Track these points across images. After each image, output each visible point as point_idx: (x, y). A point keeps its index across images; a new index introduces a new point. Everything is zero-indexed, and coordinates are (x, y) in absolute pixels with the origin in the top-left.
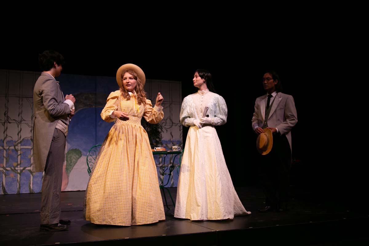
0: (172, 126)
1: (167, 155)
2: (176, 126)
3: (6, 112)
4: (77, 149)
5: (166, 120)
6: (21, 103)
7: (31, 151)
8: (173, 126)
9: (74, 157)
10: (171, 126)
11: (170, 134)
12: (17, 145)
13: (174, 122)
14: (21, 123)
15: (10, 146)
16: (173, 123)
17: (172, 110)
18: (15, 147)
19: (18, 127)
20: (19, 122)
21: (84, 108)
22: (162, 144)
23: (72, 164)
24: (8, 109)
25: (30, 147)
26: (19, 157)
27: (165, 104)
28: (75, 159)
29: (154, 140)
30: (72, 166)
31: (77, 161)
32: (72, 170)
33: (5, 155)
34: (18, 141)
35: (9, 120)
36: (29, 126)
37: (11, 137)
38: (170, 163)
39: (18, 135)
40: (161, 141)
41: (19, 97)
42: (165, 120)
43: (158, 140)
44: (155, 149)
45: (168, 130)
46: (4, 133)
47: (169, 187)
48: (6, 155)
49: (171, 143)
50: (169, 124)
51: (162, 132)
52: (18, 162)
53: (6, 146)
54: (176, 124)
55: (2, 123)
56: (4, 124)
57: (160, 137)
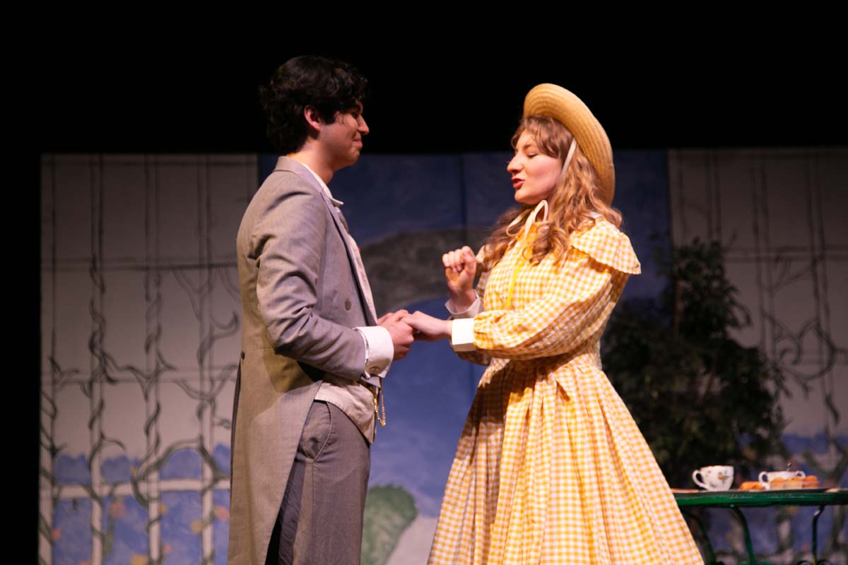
0: (831, 364)
1: (827, 508)
3: (94, 335)
4: (396, 486)
5: (802, 334)
6: (153, 292)
7: (201, 503)
8: (836, 368)
9: (385, 522)
10: (825, 366)
11: (822, 407)
12: (144, 477)
13: (838, 345)
14: (157, 381)
15: (115, 485)
16: (833, 350)
17: (825, 286)
18: (135, 484)
19: (146, 397)
20: (148, 378)
22: (785, 454)
23: (375, 554)
24: (103, 320)
25: (196, 485)
26: (155, 529)
27: (790, 259)
28: (387, 531)
29: (746, 435)
31: (397, 540)
33: (97, 525)
34: (147, 458)
35: (108, 370)
36: (188, 390)
37: (119, 443)
38: (836, 547)
39: (147, 432)
40: (780, 440)
41: (147, 269)
42: (791, 337)
43: (763, 432)
44: (765, 479)
45: (810, 384)
46: (91, 425)
48: (102, 521)
49: (833, 449)
50: (816, 357)
51: (782, 395)
52: (148, 552)
53: (102, 484)
55: (81, 383)
56: (89, 389)
57: (774, 420)
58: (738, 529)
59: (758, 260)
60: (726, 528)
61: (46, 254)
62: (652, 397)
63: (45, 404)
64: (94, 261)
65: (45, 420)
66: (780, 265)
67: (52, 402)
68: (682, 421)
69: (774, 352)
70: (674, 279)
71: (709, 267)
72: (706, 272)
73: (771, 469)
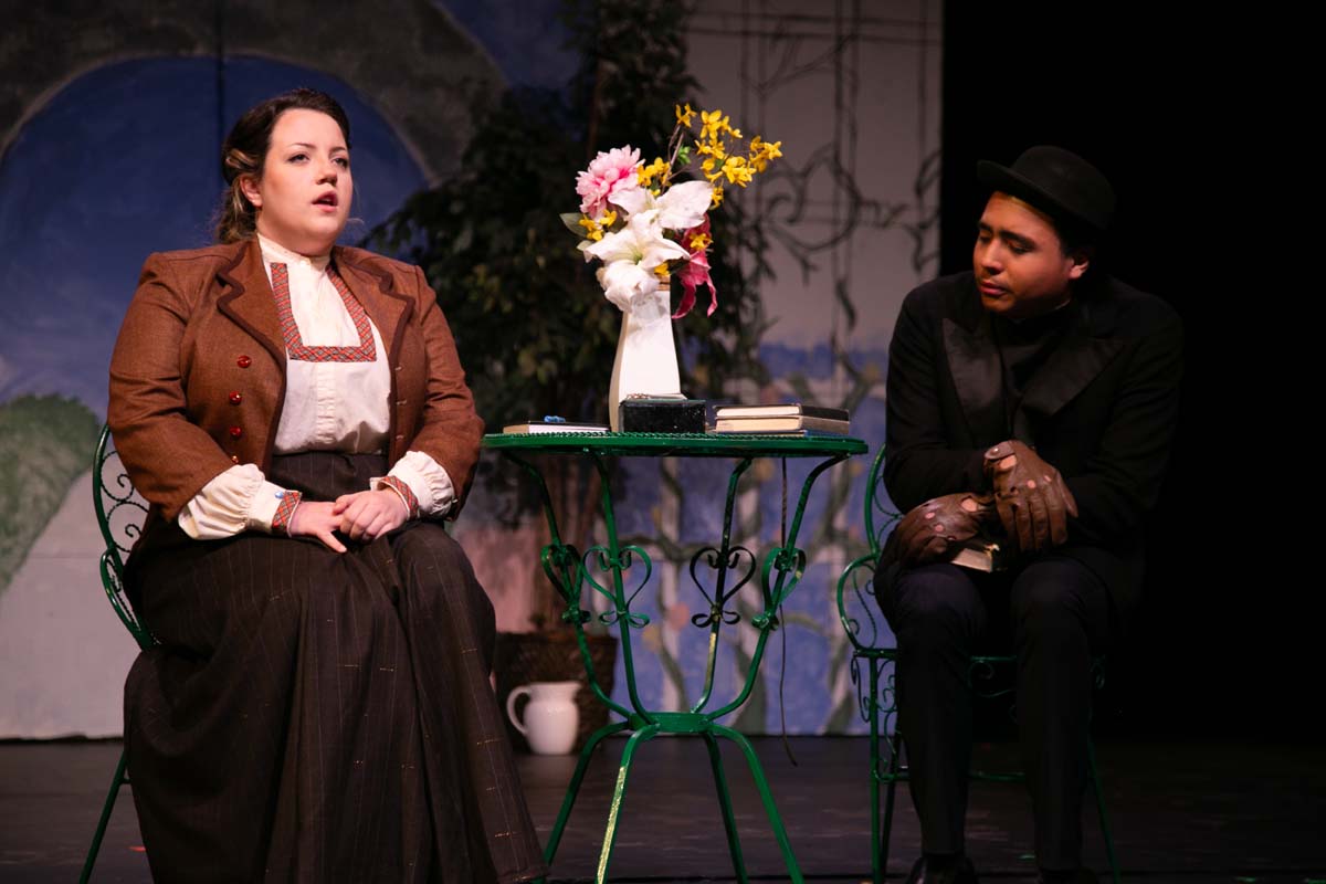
0: (851, 224)
2: (885, 225)
4: (67, 398)
5: (805, 174)
8: (859, 232)
9: (39, 461)
10: (841, 228)
11: (830, 302)
13: (867, 192)
16: (857, 201)
17: (854, 89)
21: (123, 57)
22: (763, 380)
23: (19, 518)
27: (800, 36)
28: (42, 475)
29: (694, 340)
30: (21, 538)
31: (63, 497)
32: (25, 569)
38: (831, 535)
40: (754, 354)
42: (790, 175)
43: (729, 341)
45: (813, 258)
47: (813, 737)
49: (840, 371)
50: (827, 212)
54: (885, 212)
57: (745, 318)
58: (672, 502)
59: (746, 34)
60: (651, 498)
62: (537, 264)
66: (782, 45)
68: (586, 311)
69: (758, 200)
70: (595, 54)
71: (657, 41)
72: (652, 47)
73: (736, 402)
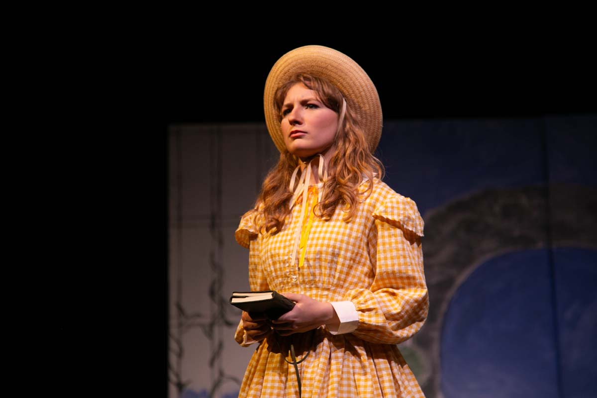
24: (222, 271)
46: (212, 363)
55: (202, 326)
56: (209, 331)
61: (173, 213)
63: (173, 345)
64: (213, 217)
65: (173, 359)
67: (179, 343)
